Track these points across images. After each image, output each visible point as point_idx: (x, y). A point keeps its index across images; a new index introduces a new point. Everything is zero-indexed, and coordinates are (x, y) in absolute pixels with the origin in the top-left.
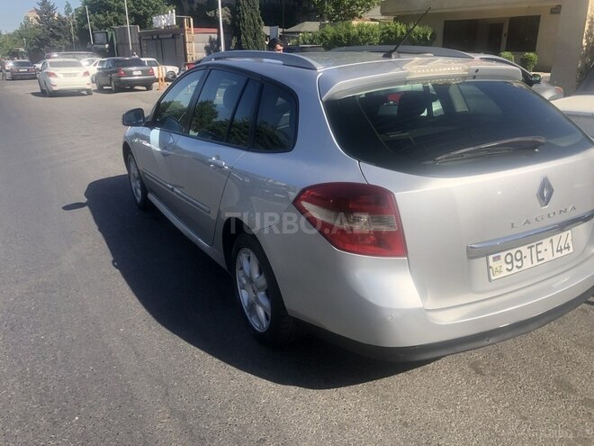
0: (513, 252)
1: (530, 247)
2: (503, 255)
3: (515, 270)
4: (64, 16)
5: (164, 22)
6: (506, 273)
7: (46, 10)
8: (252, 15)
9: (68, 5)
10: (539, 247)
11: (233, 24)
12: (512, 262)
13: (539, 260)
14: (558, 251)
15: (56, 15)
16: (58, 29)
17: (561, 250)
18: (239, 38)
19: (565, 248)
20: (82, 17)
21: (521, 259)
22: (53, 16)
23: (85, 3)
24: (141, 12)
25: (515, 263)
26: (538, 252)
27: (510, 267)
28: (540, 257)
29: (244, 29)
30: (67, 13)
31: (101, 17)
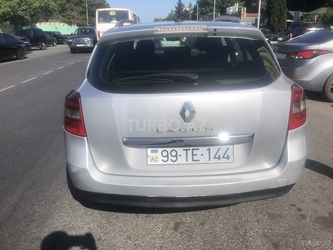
0: (169, 150)
1: (187, 150)
2: (160, 150)
3: (169, 162)
4: (188, 9)
5: (232, 10)
6: (161, 162)
7: (180, 6)
8: (280, 4)
9: (190, 4)
10: (194, 151)
11: (267, 11)
12: (167, 156)
13: (193, 160)
14: (215, 158)
15: (184, 9)
16: (184, 16)
17: (219, 158)
18: (269, 19)
19: (224, 157)
20: (195, 9)
21: (176, 156)
22: (182, 9)
23: (198, 2)
24: (225, 5)
25: (170, 157)
26: (193, 155)
27: (165, 159)
28: (195, 158)
29: (273, 13)
30: (189, 8)
31: (204, 9)
